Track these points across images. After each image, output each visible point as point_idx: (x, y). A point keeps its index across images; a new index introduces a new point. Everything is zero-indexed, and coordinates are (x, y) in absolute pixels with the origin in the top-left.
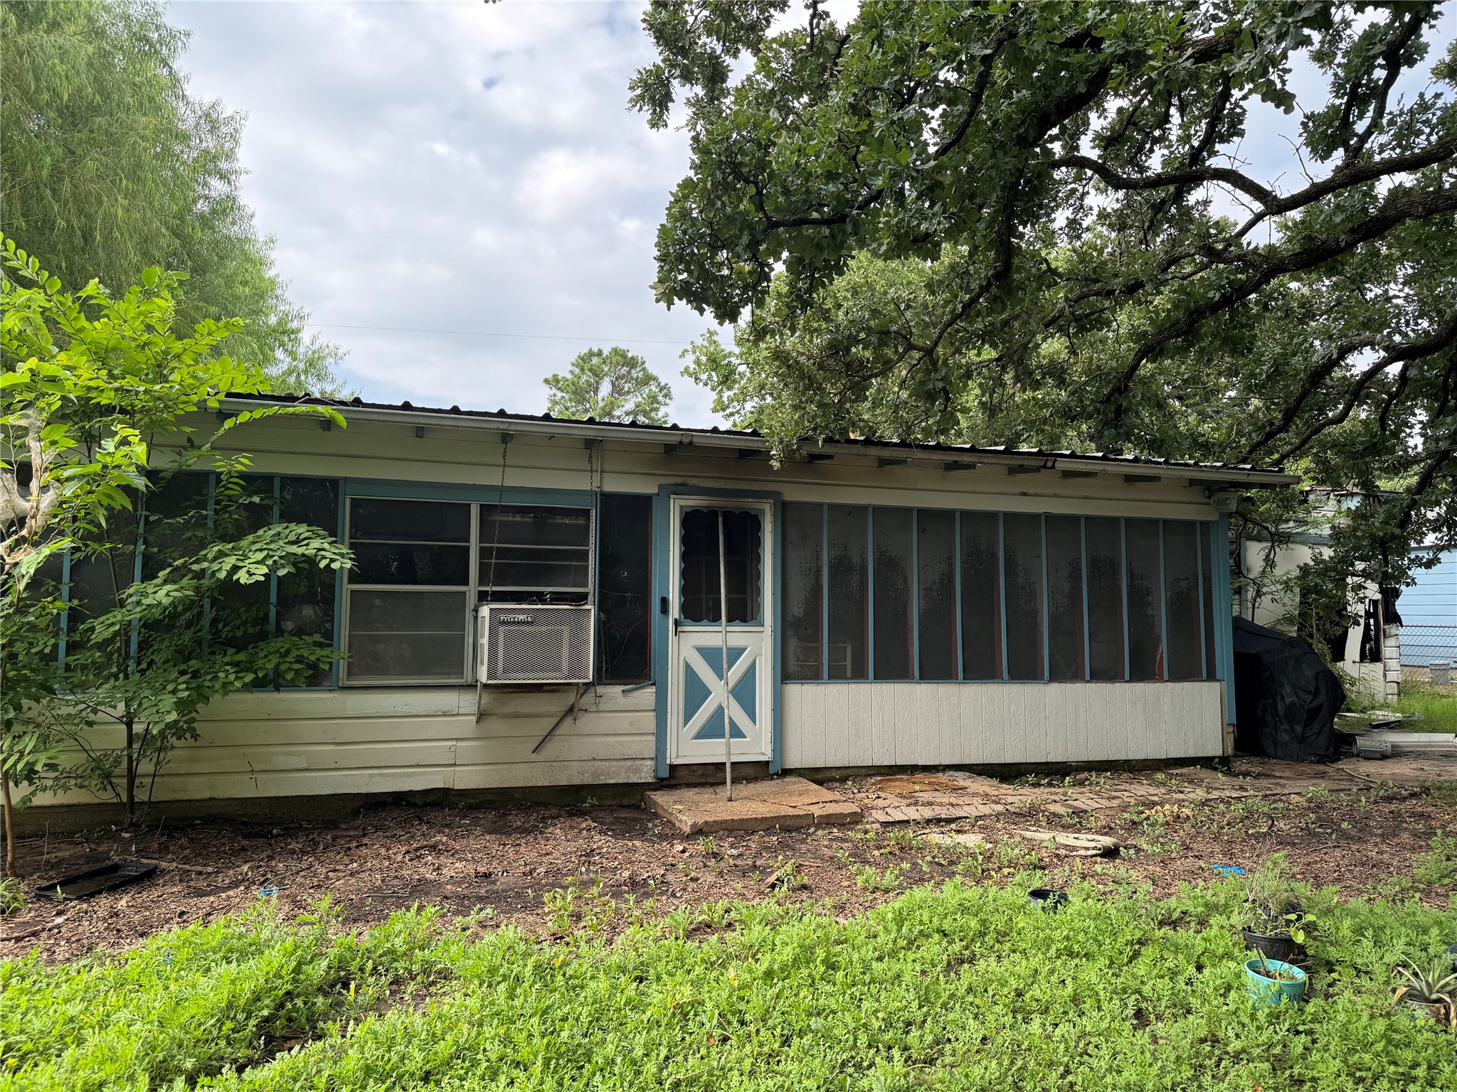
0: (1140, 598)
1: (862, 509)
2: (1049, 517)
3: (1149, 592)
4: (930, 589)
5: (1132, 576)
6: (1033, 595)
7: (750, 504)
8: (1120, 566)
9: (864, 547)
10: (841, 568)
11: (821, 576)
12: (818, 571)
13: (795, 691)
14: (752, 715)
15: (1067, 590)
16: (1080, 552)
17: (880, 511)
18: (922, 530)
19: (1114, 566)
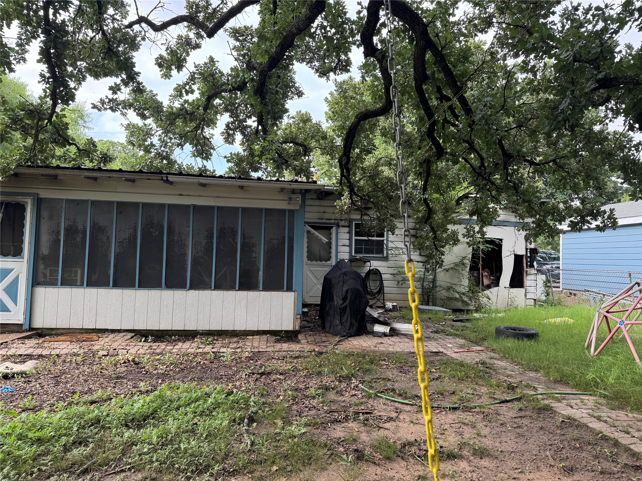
0: (248, 248)
1: (85, 202)
2: (195, 207)
3: (254, 245)
4: (123, 242)
5: (244, 236)
6: (183, 246)
7: (20, 199)
8: (237, 232)
9: (86, 221)
10: (71, 231)
11: (60, 235)
12: (59, 232)
13: (40, 291)
14: (15, 302)
15: (204, 243)
16: (213, 224)
17: (95, 203)
18: (119, 212)
19: (234, 233)
